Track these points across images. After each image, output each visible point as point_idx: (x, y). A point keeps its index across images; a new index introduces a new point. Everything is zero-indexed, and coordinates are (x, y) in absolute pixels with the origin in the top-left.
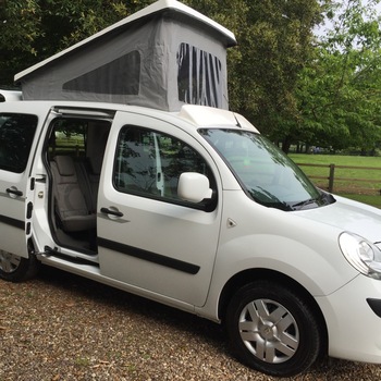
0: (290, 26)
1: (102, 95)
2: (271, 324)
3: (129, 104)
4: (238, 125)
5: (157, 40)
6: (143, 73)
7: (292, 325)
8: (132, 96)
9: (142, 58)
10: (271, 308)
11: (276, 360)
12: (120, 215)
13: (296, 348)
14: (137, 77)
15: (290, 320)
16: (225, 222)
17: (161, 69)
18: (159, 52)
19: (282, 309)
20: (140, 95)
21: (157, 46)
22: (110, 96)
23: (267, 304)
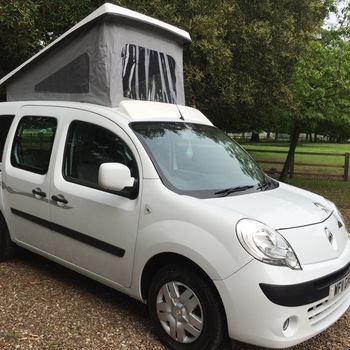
0: (285, 22)
1: (62, 94)
2: (181, 305)
3: (82, 102)
4: (182, 118)
5: (100, 43)
6: (91, 73)
7: (198, 307)
8: (84, 94)
9: (91, 60)
10: (182, 290)
11: (186, 339)
12: (65, 202)
13: (201, 328)
14: (88, 76)
15: (196, 302)
16: (143, 209)
17: (104, 69)
18: (102, 53)
19: (189, 292)
20: (90, 93)
21: (100, 48)
22: (69, 95)
23: (179, 287)
